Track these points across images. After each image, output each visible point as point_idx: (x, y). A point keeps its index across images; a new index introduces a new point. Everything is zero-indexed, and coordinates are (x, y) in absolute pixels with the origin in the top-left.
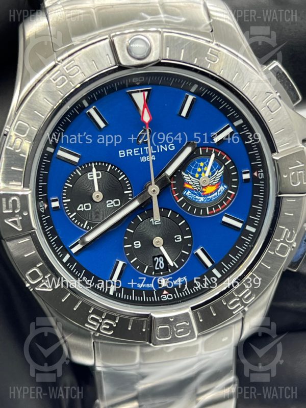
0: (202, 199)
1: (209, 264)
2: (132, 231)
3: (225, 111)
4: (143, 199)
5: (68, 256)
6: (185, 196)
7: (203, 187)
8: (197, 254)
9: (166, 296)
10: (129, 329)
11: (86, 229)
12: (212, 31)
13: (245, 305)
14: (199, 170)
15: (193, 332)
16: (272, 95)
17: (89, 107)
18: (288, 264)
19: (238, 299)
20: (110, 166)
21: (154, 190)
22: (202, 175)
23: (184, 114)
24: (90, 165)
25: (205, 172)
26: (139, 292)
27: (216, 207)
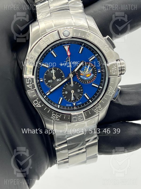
0: (86, 78)
1: (88, 98)
2: (65, 88)
3: (93, 52)
4: (68, 78)
5: (45, 96)
7: (86, 75)
8: (84, 95)
9: (75, 108)
10: (64, 118)
11: (51, 88)
12: (88, 27)
13: (99, 111)
14: (85, 69)
15: (84, 119)
16: (106, 46)
17: (51, 51)
18: (113, 98)
19: (97, 109)
20: (58, 68)
21: (71, 76)
23: (80, 52)
25: (87, 70)
26: (67, 107)
27: (90, 81)
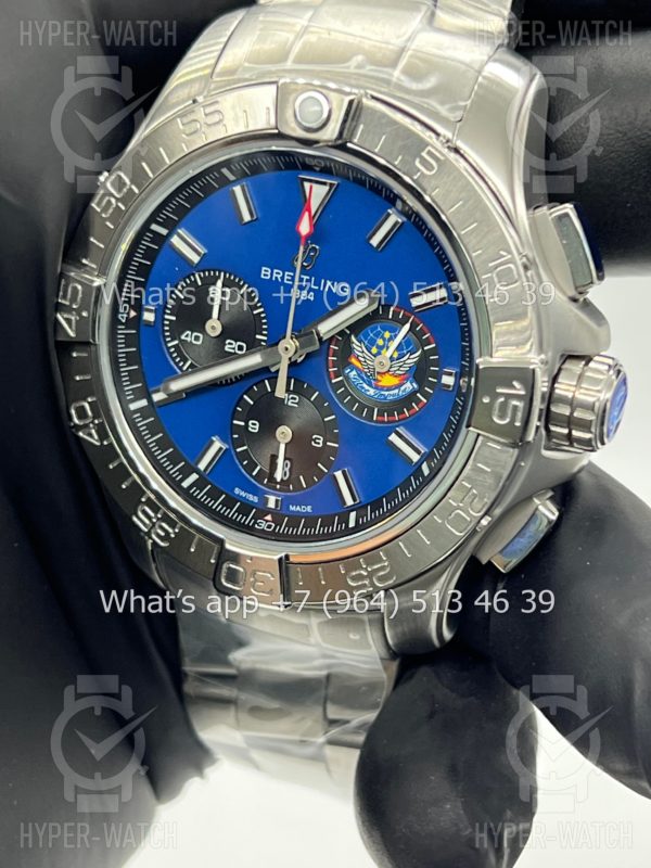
1: (349, 501)
2: (251, 403)
3: (440, 260)
4: (269, 355)
5: (142, 403)
6: (347, 378)
7: (378, 373)
9: (264, 523)
10: (192, 550)
12: (461, 121)
14: (380, 342)
16: (509, 256)
17: (234, 183)
19: (365, 574)
20: (246, 286)
21: (287, 347)
22: (383, 352)
23: (375, 241)
24: (217, 273)
25: (388, 349)
26: (230, 501)
27: (391, 413)
